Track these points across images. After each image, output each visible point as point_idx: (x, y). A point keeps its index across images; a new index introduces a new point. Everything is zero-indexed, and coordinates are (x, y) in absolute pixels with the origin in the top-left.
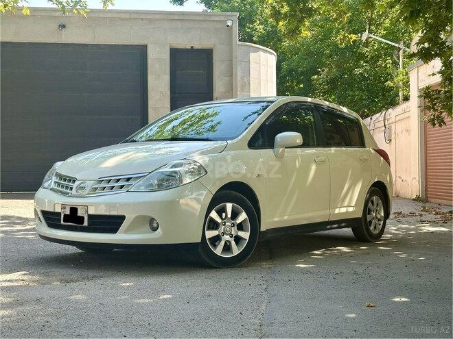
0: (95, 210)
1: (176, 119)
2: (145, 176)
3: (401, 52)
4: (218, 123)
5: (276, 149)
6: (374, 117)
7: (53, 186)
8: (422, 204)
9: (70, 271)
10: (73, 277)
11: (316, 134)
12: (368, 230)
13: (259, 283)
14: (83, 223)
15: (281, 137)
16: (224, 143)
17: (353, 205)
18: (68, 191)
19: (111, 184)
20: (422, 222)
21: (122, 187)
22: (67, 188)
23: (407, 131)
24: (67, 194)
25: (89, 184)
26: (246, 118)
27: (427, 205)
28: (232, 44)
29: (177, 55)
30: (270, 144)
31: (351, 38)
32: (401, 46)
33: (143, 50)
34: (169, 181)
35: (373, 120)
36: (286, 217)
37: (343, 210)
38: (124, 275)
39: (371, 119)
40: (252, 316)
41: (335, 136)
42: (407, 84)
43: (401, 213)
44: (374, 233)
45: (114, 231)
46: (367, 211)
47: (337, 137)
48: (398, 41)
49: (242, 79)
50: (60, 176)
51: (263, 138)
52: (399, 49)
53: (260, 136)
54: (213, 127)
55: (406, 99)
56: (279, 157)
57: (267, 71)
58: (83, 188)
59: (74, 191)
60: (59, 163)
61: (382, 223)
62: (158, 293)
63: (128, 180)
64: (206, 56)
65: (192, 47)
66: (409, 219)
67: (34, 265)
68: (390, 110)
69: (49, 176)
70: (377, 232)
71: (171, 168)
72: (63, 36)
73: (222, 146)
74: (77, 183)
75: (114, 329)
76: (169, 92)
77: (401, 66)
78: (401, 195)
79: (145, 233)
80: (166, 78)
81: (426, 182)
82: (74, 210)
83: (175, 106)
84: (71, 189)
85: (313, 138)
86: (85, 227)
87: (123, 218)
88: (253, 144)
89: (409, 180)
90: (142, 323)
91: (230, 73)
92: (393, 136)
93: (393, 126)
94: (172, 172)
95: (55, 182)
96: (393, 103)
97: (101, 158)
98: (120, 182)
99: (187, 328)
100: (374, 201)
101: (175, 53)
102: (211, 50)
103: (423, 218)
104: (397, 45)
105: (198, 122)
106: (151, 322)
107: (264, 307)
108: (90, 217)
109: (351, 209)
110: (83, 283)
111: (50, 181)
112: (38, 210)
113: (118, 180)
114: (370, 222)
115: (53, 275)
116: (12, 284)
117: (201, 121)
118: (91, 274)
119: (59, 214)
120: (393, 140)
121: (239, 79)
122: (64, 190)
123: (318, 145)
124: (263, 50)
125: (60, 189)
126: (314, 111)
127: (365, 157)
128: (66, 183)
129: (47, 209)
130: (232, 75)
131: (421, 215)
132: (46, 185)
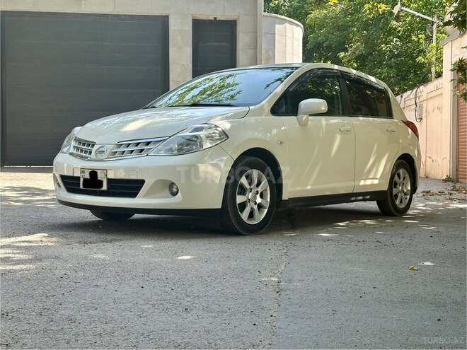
0: (115, 174)
1: (196, 87)
2: (165, 140)
3: (435, 26)
4: (238, 93)
5: (299, 116)
6: (405, 95)
7: (72, 150)
8: (452, 184)
9: (89, 235)
10: (92, 240)
11: (342, 104)
12: (394, 203)
13: (280, 248)
14: (102, 187)
15: (305, 104)
16: (246, 109)
17: (378, 177)
18: (87, 155)
19: (130, 148)
20: (451, 199)
21: (142, 151)
22: (86, 152)
23: (439, 108)
24: (87, 158)
25: (108, 149)
26: (268, 86)
27: (458, 186)
28: (256, 15)
29: (199, 26)
30: (294, 111)
31: (380, 8)
32: (435, 20)
33: (164, 21)
34: (189, 145)
35: (403, 98)
36: (309, 187)
37: (369, 182)
38: (143, 239)
39: (402, 97)
40: (270, 274)
41: (362, 107)
42: (440, 60)
43: (430, 192)
44: (400, 207)
45: (134, 195)
46: (393, 184)
47: (364, 109)
48: (431, 14)
49: (267, 52)
50: (79, 141)
51: (287, 105)
52: (433, 23)
53: (284, 104)
54: (232, 97)
55: (439, 75)
56: (303, 125)
57: (293, 44)
58: (102, 152)
59: (93, 156)
60: (78, 129)
61: (408, 197)
62: (177, 254)
63: (148, 143)
64: (229, 27)
65: (215, 18)
66: (438, 197)
67: (52, 229)
68: (422, 87)
69: (68, 142)
70: (402, 206)
71: (192, 132)
72: (83, 6)
73: (245, 111)
74: (96, 147)
75: (132, 282)
76: (191, 65)
77: (434, 41)
78: (431, 176)
79: (164, 197)
80: (189, 51)
81: (458, 162)
82: (93, 174)
83: (196, 74)
84: (90, 153)
85: (339, 108)
86: (104, 191)
87: (142, 182)
88: (275, 110)
89: (439, 160)
90: (160, 277)
91: (255, 46)
92: (424, 114)
93: (424, 105)
94: (193, 136)
95: (74, 147)
96: (425, 80)
97: (121, 123)
98: (139, 146)
99: (205, 282)
100: (401, 174)
101: (198, 25)
102: (235, 21)
103: (452, 197)
104: (430, 19)
105: (218, 91)
106: (168, 277)
107: (283, 267)
108: (109, 181)
109: (376, 182)
110: (102, 244)
111: (69, 146)
112: (57, 176)
113: (138, 144)
114: (396, 196)
115: (72, 238)
116: (30, 244)
117: (221, 90)
118: (109, 237)
119: (78, 178)
120: (424, 119)
121: (263, 52)
122: (83, 154)
123: (344, 114)
124: (290, 22)
125: (79, 153)
126: (340, 79)
127: (393, 128)
128: (85, 147)
129: (65, 173)
130: (256, 48)
131: (451, 194)
132: (65, 150)
